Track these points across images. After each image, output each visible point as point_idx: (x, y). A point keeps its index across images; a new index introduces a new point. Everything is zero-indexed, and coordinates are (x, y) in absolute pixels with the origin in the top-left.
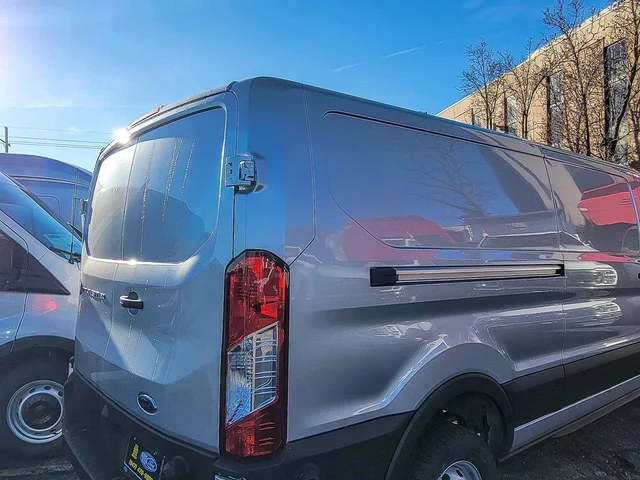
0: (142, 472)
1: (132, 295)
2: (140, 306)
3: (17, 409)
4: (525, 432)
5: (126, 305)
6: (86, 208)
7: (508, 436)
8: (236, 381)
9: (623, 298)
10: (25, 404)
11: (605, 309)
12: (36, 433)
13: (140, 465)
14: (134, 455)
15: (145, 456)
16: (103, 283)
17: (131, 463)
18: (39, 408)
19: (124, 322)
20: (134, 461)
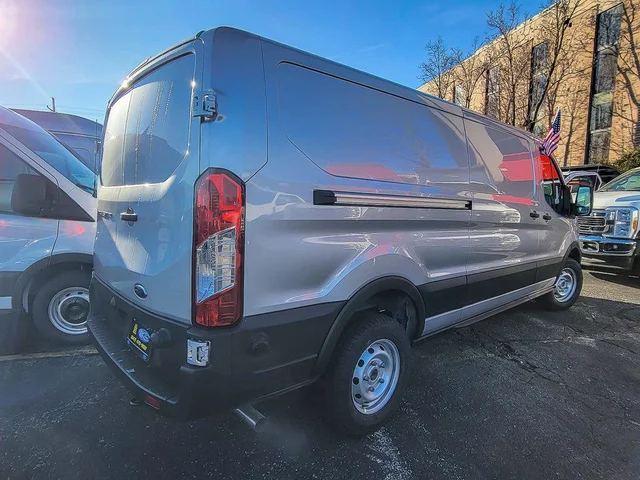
0: (139, 342)
1: (129, 211)
2: (135, 219)
3: (57, 308)
4: (434, 322)
5: (125, 218)
6: (100, 148)
7: (420, 324)
8: (205, 272)
9: (522, 231)
10: (63, 305)
11: (509, 239)
12: (73, 327)
13: (138, 338)
14: (134, 332)
15: (142, 332)
16: (112, 204)
17: (133, 337)
18: (75, 308)
19: (125, 233)
20: (135, 336)
